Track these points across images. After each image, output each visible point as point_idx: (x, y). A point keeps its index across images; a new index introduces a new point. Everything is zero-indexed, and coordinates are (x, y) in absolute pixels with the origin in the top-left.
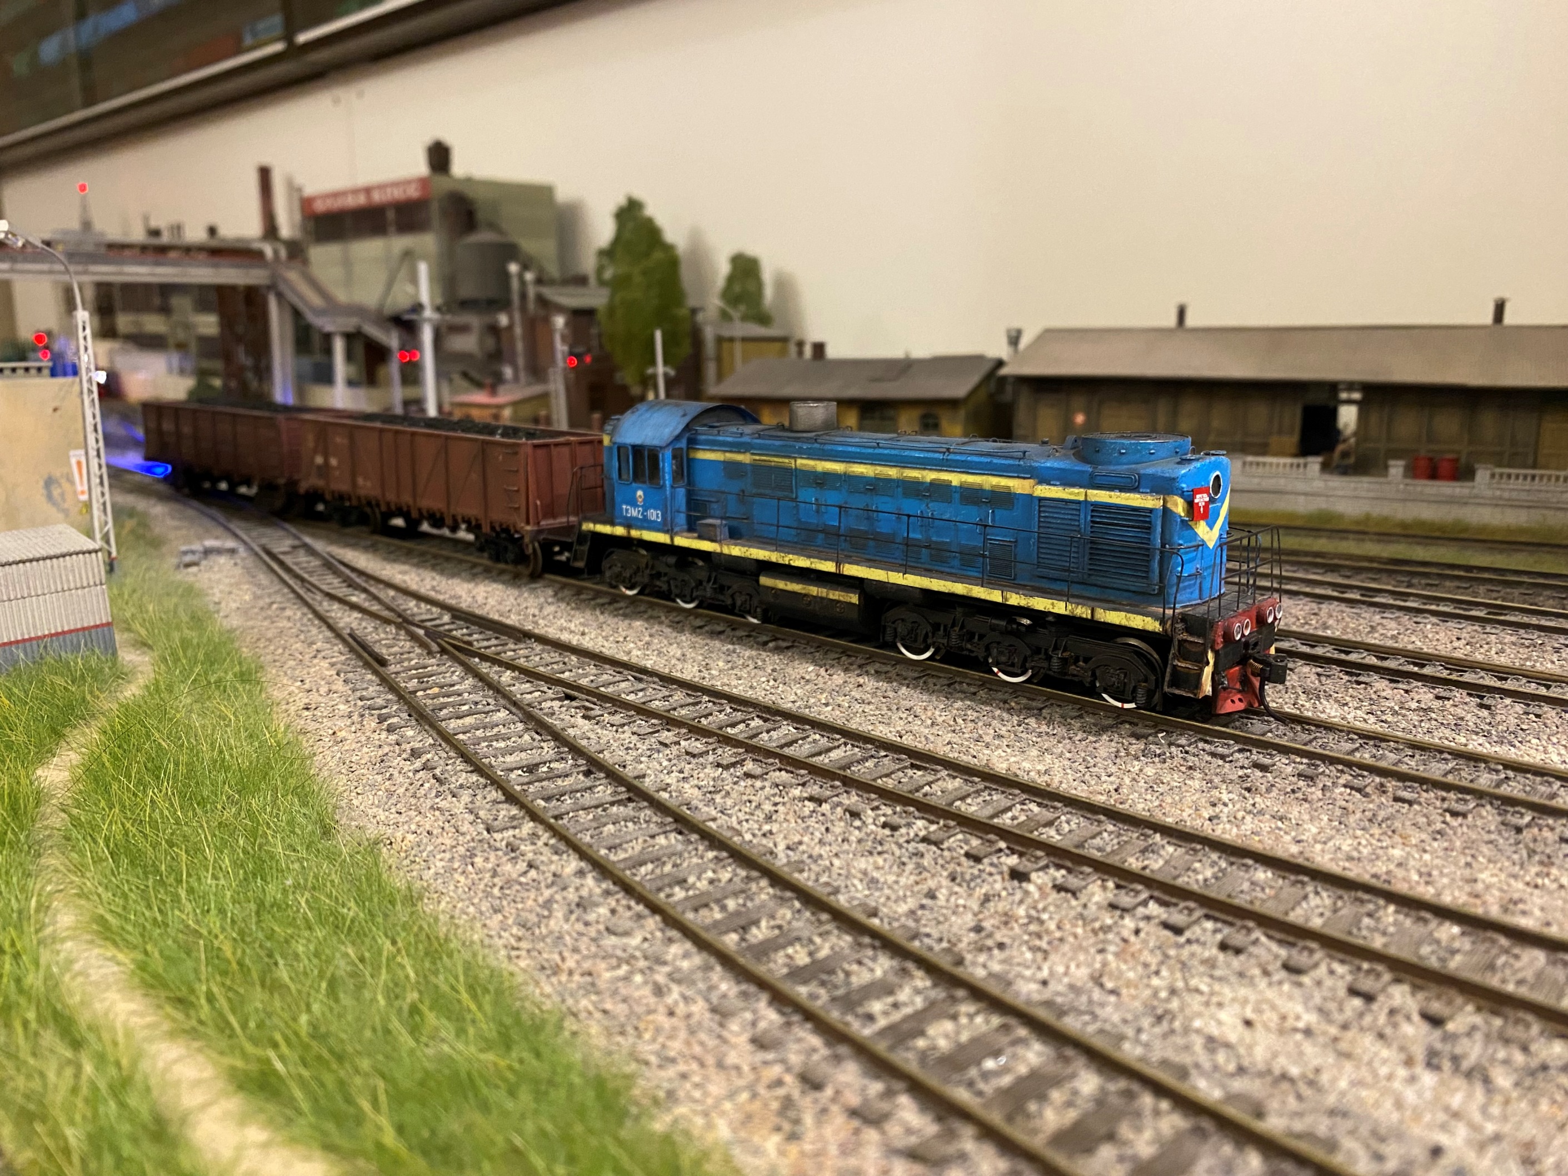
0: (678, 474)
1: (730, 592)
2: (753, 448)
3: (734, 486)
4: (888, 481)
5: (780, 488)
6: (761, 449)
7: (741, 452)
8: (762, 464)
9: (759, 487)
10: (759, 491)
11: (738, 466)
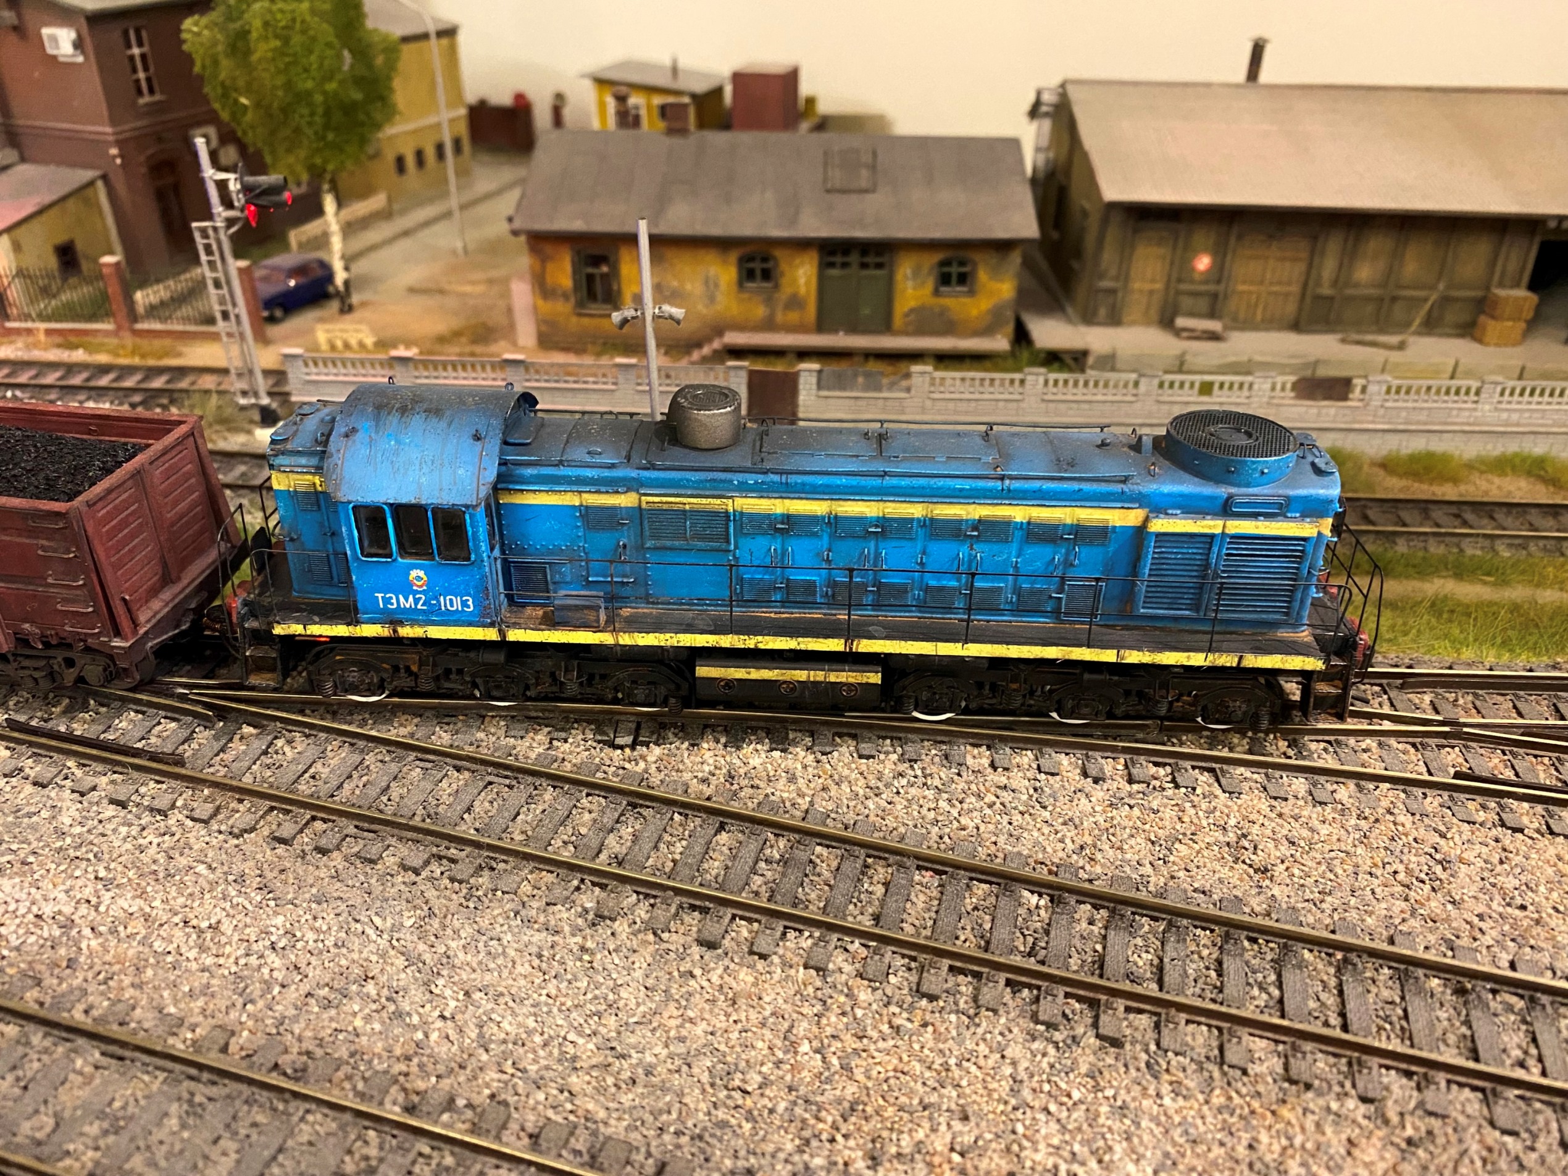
1: (612, 683)
2: (642, 486)
4: (907, 521)
5: (702, 538)
6: (662, 486)
7: (617, 492)
8: (665, 507)
9: (658, 538)
10: (659, 543)
11: (612, 512)
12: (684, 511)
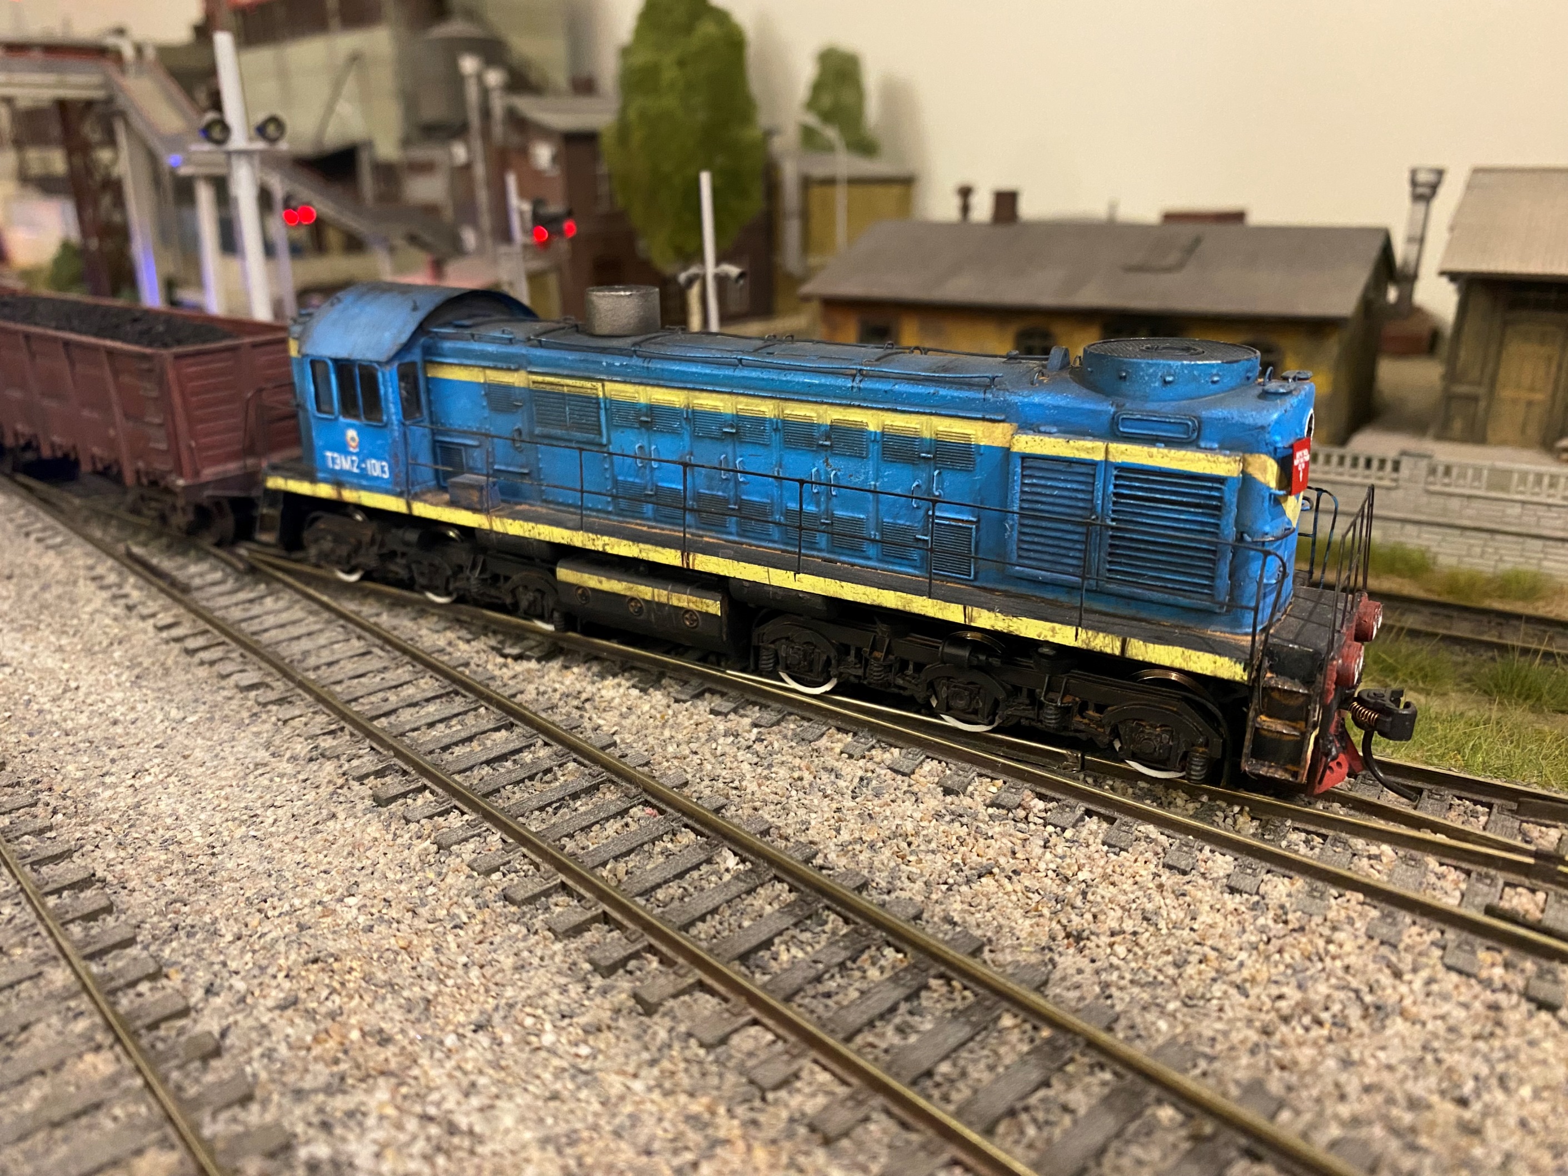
0: (411, 405)
1: (509, 585)
2: (530, 363)
3: (506, 424)
4: (760, 421)
5: (580, 428)
6: (544, 365)
7: (509, 369)
8: (548, 388)
9: (545, 425)
10: (546, 431)
11: (507, 389)
12: (563, 394)
